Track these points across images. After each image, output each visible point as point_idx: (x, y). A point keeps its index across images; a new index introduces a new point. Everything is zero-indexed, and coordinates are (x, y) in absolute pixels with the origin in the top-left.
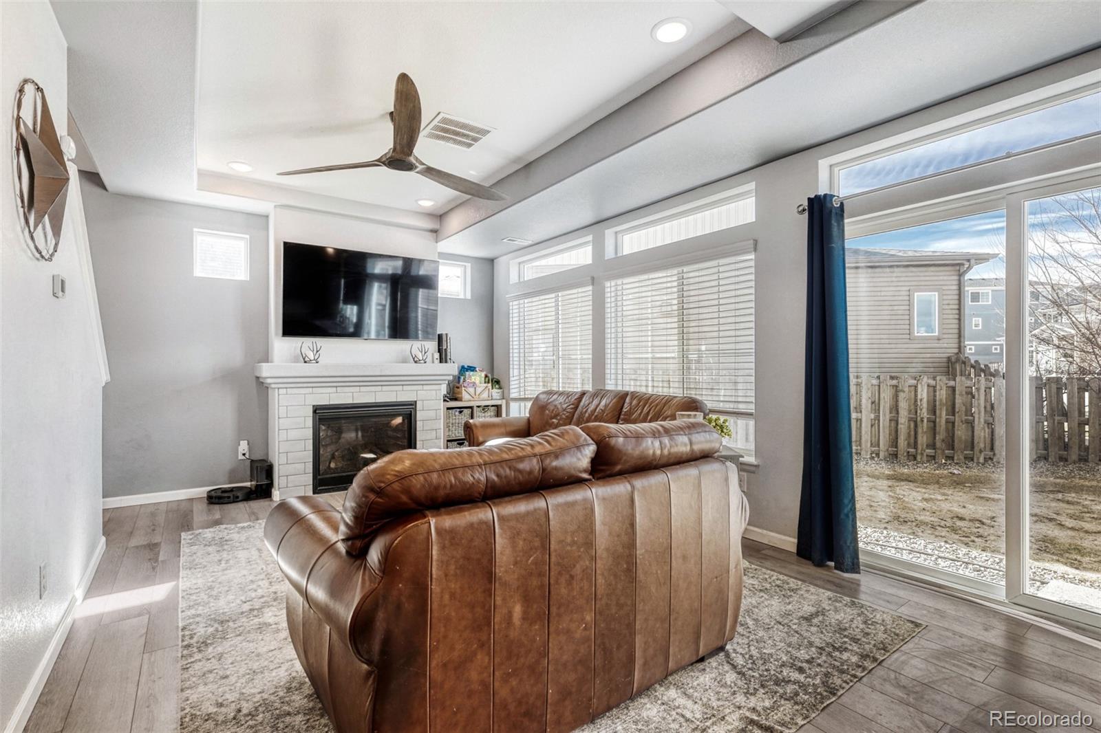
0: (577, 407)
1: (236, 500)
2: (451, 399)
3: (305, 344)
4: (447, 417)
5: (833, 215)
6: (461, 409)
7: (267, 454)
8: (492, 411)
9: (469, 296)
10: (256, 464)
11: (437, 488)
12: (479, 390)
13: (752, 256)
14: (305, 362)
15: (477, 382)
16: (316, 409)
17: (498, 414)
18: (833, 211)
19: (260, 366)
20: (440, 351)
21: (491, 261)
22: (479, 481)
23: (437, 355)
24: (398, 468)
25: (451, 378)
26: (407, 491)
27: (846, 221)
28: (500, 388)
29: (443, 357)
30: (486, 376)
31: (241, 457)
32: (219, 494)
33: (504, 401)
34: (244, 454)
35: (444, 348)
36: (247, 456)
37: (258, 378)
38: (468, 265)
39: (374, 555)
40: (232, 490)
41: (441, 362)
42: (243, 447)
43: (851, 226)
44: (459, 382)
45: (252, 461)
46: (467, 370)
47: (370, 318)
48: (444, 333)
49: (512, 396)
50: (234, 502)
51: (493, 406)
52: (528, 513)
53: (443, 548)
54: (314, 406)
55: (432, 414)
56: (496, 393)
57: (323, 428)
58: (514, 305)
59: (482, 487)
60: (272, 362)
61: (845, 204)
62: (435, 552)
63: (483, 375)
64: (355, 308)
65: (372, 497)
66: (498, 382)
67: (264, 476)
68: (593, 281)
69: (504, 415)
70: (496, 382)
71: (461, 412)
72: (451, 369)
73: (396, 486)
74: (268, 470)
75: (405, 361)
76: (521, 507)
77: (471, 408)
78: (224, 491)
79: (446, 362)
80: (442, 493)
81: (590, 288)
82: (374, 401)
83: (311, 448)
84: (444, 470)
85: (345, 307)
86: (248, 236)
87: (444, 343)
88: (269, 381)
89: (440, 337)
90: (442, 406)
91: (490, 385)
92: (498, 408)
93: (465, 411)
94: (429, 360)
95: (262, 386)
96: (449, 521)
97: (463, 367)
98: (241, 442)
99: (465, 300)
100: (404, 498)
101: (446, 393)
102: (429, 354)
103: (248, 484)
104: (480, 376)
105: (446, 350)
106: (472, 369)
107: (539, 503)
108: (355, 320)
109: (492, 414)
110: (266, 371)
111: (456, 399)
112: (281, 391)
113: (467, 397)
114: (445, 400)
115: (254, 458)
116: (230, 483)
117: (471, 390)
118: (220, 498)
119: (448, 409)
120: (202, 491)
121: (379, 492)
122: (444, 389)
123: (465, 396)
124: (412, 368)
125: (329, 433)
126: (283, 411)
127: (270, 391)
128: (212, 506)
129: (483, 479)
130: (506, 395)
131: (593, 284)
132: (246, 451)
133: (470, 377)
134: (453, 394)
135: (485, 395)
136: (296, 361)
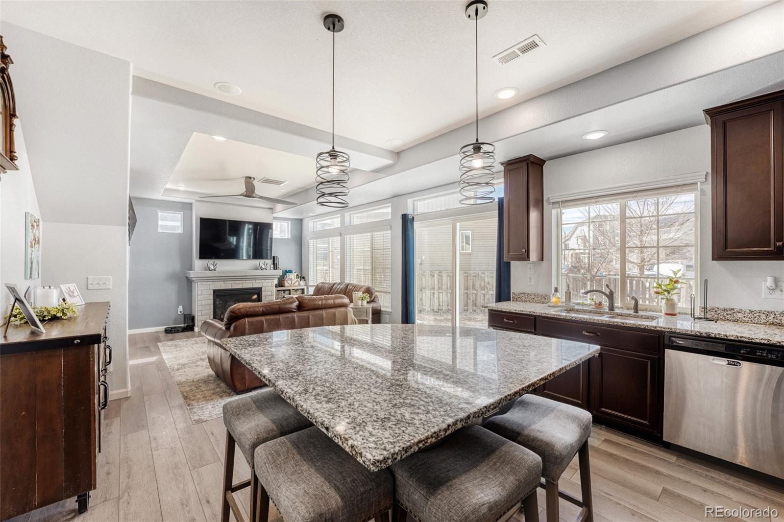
0: (331, 290)
1: (178, 332)
2: (280, 286)
3: (210, 262)
4: (277, 295)
5: (409, 221)
6: (284, 291)
7: (191, 312)
8: (300, 292)
9: (290, 237)
10: (186, 316)
11: (248, 312)
12: (293, 282)
13: (390, 232)
14: (210, 270)
15: (293, 278)
16: (215, 291)
17: (303, 293)
18: (409, 220)
19: (190, 273)
20: (274, 264)
21: (301, 220)
22: (260, 311)
23: (272, 266)
24: (239, 307)
25: (279, 276)
26: (240, 312)
27: (414, 223)
28: (305, 281)
29: (275, 267)
30: (297, 275)
31: (179, 313)
32: (170, 329)
33: (306, 287)
34: (181, 312)
35: (276, 262)
36: (182, 312)
37: (187, 277)
38: (290, 222)
39: (232, 328)
40: (175, 328)
41: (274, 269)
42: (181, 308)
43: (417, 225)
44: (284, 278)
45: (185, 315)
46: (288, 272)
47: (243, 243)
48: (276, 256)
49: (310, 284)
50: (177, 332)
51: (301, 289)
52: (274, 319)
53: (249, 326)
54: (213, 290)
55: (269, 293)
56: (302, 283)
57: (218, 300)
58: (311, 242)
59: (261, 312)
60: (194, 270)
61: (415, 219)
62: (247, 327)
63: (296, 275)
64: (235, 238)
65: (231, 313)
66: (304, 278)
67: (191, 321)
68: (341, 234)
69: (306, 293)
70: (302, 278)
71: (284, 292)
72: (279, 272)
73: (238, 311)
74: (193, 319)
75: (257, 269)
76: (272, 317)
77: (289, 290)
78: (172, 328)
79: (277, 269)
80: (249, 313)
81: (340, 237)
82: (241, 287)
83: (212, 308)
84: (250, 308)
85: (229, 237)
86: (183, 213)
87: (276, 260)
88: (193, 279)
89: (274, 257)
90: (275, 289)
91: (299, 279)
92: (303, 290)
93: (286, 291)
94: (268, 268)
95: (189, 282)
96: (250, 319)
97: (286, 271)
98: (180, 307)
99: (288, 239)
100: (240, 314)
101: (277, 283)
102: (268, 266)
103: (183, 325)
104: (294, 275)
105: (276, 264)
106: (291, 272)
107: (277, 317)
108: (235, 243)
109: (300, 293)
110: (192, 274)
111: (282, 286)
112: (199, 283)
113: (287, 284)
114: (276, 287)
115: (185, 313)
116: (175, 325)
117: (290, 282)
118: (170, 331)
119: (278, 291)
120: (162, 328)
121: (233, 312)
122: (276, 281)
123: (286, 284)
124: (259, 272)
125: (221, 302)
126: (199, 292)
127: (193, 283)
128: (167, 334)
129: (261, 310)
130: (307, 284)
131: (341, 236)
132: (182, 310)
133: (289, 275)
134: (280, 284)
135: (297, 284)
136: (206, 270)
